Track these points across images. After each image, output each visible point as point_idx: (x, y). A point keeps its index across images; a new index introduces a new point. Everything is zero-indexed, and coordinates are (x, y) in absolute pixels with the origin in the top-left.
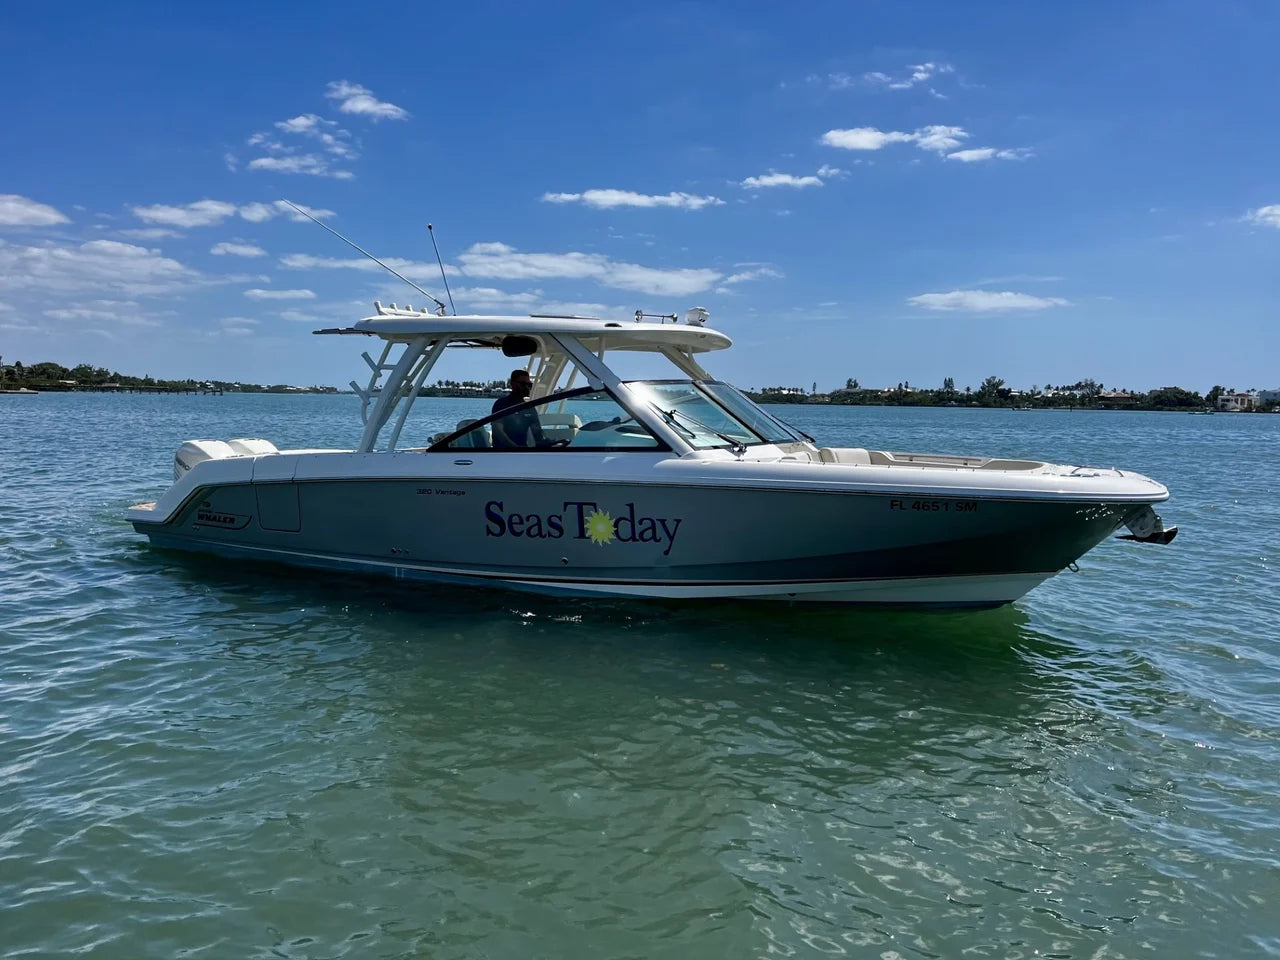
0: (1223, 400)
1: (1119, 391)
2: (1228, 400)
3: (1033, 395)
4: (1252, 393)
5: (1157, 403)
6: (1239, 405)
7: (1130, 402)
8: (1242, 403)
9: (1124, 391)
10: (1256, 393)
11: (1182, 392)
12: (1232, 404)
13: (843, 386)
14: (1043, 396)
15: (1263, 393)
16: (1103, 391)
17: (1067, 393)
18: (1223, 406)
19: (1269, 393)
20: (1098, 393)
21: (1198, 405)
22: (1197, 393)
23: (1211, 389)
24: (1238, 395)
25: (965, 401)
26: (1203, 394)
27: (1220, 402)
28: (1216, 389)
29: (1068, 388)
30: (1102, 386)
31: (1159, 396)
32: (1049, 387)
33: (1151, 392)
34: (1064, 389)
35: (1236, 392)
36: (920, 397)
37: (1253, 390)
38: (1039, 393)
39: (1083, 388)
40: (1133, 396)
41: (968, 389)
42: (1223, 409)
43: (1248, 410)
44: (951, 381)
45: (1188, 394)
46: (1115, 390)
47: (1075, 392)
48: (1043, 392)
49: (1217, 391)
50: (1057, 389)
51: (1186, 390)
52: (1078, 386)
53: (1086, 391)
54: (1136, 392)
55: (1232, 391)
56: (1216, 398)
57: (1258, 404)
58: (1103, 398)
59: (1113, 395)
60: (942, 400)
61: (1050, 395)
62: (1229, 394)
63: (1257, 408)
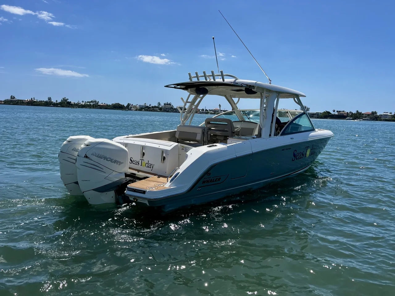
1: (103, 103)
2: (132, 107)
3: (78, 104)
5: (114, 108)
6: (134, 109)
7: (106, 107)
8: (135, 108)
9: (105, 104)
10: (138, 106)
11: (120, 105)
12: (133, 108)
13: (9, 98)
14: (81, 104)
15: (140, 106)
16: (99, 103)
17: (89, 103)
18: (130, 109)
20: (98, 104)
21: (124, 108)
22: (124, 105)
23: (127, 104)
25: (56, 105)
26: (125, 105)
27: (130, 108)
28: (129, 104)
29: (89, 102)
30: (98, 102)
31: (114, 106)
32: (83, 102)
33: (112, 104)
34: (87, 102)
35: (134, 105)
36: (40, 103)
38: (80, 103)
39: (93, 102)
40: (107, 105)
41: (57, 101)
42: (130, 110)
43: (136, 110)
44: (50, 98)
46: (102, 103)
47: (91, 103)
48: (81, 103)
49: (129, 105)
50: (85, 102)
51: (121, 104)
52: (92, 102)
53: (94, 103)
54: (108, 104)
55: (132, 105)
56: (128, 107)
57: (139, 108)
58: (99, 105)
59: (102, 105)
60: (48, 104)
61: (83, 104)
62: (132, 106)
63: (139, 110)
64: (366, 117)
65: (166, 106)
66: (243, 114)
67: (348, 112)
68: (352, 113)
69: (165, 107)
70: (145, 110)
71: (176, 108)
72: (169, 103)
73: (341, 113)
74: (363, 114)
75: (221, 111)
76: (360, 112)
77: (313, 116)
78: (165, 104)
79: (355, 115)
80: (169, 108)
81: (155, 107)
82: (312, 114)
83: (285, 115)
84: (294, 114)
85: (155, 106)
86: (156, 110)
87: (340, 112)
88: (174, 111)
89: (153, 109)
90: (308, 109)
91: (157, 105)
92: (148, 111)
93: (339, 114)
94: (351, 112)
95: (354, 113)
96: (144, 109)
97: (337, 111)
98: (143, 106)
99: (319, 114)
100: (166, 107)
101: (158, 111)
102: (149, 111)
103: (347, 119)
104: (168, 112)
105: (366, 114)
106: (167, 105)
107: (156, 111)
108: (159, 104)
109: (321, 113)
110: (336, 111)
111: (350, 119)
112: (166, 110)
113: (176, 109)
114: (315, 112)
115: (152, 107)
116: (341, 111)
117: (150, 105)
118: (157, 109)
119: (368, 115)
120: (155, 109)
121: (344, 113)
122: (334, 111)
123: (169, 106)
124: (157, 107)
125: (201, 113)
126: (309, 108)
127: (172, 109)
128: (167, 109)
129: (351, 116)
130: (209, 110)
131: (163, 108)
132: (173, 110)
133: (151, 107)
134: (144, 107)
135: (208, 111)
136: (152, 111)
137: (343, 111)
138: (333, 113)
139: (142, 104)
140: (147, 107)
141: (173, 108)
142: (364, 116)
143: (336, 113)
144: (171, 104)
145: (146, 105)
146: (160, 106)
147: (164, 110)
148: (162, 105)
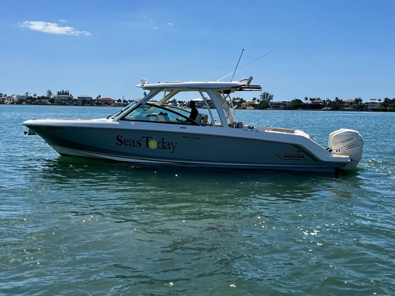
0: (2, 99)
2: (4, 99)
4: (13, 96)
6: (9, 101)
8: (10, 100)
10: (15, 96)
12: (6, 101)
15: (18, 96)
18: (3, 101)
19: (20, 96)
24: (8, 97)
37: (14, 95)
43: (13, 103)
55: (6, 95)
57: (16, 101)
62: (4, 97)
64: (348, 106)
65: (60, 96)
66: (181, 105)
67: (324, 100)
68: (330, 101)
69: (59, 97)
70: (28, 103)
71: (77, 98)
72: (66, 92)
73: (316, 101)
74: (344, 102)
76: (340, 99)
77: (279, 107)
78: (58, 93)
79: (334, 104)
80: (66, 99)
81: (43, 97)
82: (277, 104)
83: (240, 106)
84: (252, 103)
85: (43, 96)
86: (45, 103)
87: (314, 99)
88: (75, 103)
89: (40, 102)
90: (271, 97)
91: (46, 95)
92: (31, 104)
93: (312, 102)
94: (328, 100)
95: (332, 101)
96: (24, 101)
97: (311, 99)
98: (23, 97)
99: (287, 103)
100: (61, 97)
101: (48, 104)
102: (34, 104)
103: (324, 110)
104: (64, 104)
105: (348, 103)
106: (63, 94)
108: (50, 93)
109: (289, 102)
110: (309, 99)
111: (328, 110)
112: (61, 102)
113: (77, 100)
114: (281, 101)
115: (39, 98)
116: (316, 99)
117: (35, 95)
118: (47, 100)
119: (351, 103)
120: (43, 101)
121: (319, 101)
122: (306, 99)
123: (64, 96)
124: (46, 98)
125: (116, 106)
126: (273, 96)
127: (70, 101)
128: (62, 100)
129: (329, 105)
130: (129, 101)
131: (56, 100)
132: (73, 102)
133: (36, 97)
134: (24, 99)
135: (127, 102)
136: (37, 104)
137: (319, 99)
138: (304, 101)
139: (22, 94)
140: (31, 98)
141: (72, 99)
142: (346, 104)
143: (310, 102)
144: (68, 93)
145: (28, 95)
146: (50, 96)
147: (58, 102)
148: (55, 94)
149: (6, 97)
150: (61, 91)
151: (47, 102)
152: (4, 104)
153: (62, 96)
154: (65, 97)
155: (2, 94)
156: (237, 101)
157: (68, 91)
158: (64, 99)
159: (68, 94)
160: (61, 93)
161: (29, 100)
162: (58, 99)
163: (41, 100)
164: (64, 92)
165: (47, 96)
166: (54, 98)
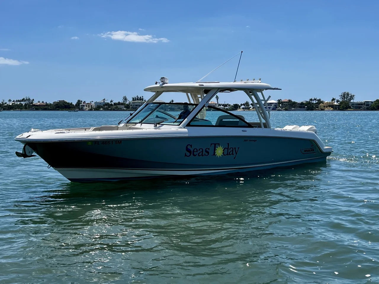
0: (82, 106)
1: (41, 102)
2: (84, 106)
3: (3, 104)
4: (92, 103)
5: (56, 108)
6: (88, 108)
7: (45, 107)
8: (89, 107)
9: (43, 102)
10: (93, 103)
11: (66, 102)
12: (85, 107)
14: (7, 105)
15: (96, 103)
16: (34, 102)
17: (19, 103)
18: (82, 108)
19: (98, 103)
20: (32, 103)
21: (73, 108)
22: (71, 103)
23: (77, 101)
24: (87, 104)
26: (74, 103)
27: (81, 107)
28: (79, 101)
29: (19, 101)
30: (33, 100)
31: (57, 104)
32: (10, 101)
33: (54, 103)
34: (17, 101)
37: (92, 101)
38: (6, 103)
39: (25, 101)
40: (47, 105)
42: (82, 109)
43: (91, 110)
45: (69, 103)
46: (39, 102)
47: (22, 103)
48: (8, 103)
49: (79, 102)
50: (14, 101)
51: (68, 102)
52: (23, 100)
53: (27, 102)
54: (48, 103)
55: (85, 102)
56: (79, 105)
57: (94, 107)
58: (34, 105)
59: (38, 104)
61: (11, 104)
62: (84, 103)
63: (94, 109)
65: (135, 101)
66: (253, 108)
69: (134, 103)
70: (105, 109)
72: (140, 97)
75: (220, 105)
77: (361, 107)
78: (133, 99)
81: (119, 104)
82: (359, 104)
83: (318, 108)
84: (331, 104)
85: (119, 102)
86: (121, 108)
89: (117, 107)
90: (352, 97)
92: (108, 110)
96: (102, 107)
98: (100, 103)
99: (370, 103)
100: (136, 103)
101: (123, 110)
102: (111, 110)
106: (138, 99)
107: (121, 110)
108: (125, 99)
109: (372, 102)
114: (363, 101)
115: (115, 104)
117: (111, 101)
118: (123, 106)
120: (119, 106)
123: (139, 101)
124: (122, 104)
126: (354, 96)
128: (137, 105)
131: (131, 105)
133: (113, 103)
134: (102, 105)
136: (114, 110)
139: (100, 100)
140: (107, 104)
144: (142, 98)
145: (105, 102)
146: (126, 102)
147: (133, 107)
148: (130, 100)
149: (85, 104)
150: (136, 96)
151: (123, 108)
152: (83, 110)
153: (137, 101)
154: (140, 103)
155: (82, 101)
156: (314, 102)
157: (142, 97)
158: (139, 105)
159: (143, 100)
160: (135, 99)
161: (106, 107)
162: (133, 104)
163: (117, 106)
164: (138, 97)
165: (122, 102)
166: (129, 104)
